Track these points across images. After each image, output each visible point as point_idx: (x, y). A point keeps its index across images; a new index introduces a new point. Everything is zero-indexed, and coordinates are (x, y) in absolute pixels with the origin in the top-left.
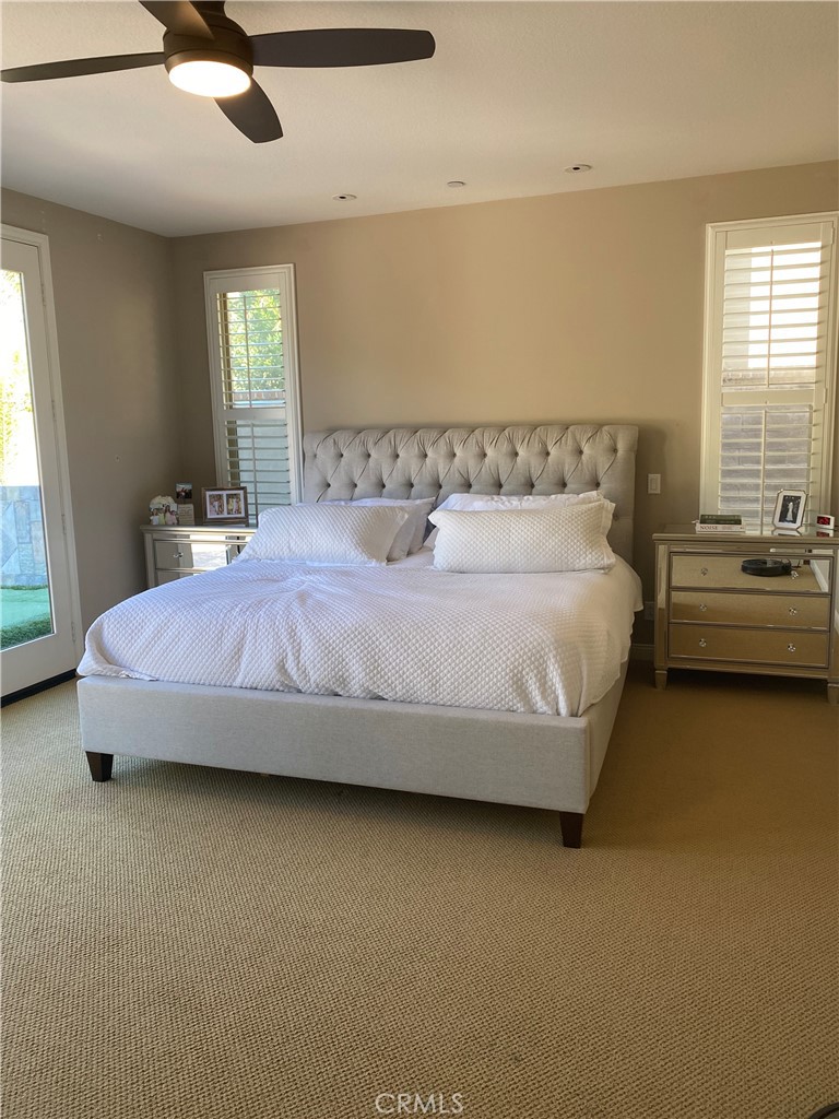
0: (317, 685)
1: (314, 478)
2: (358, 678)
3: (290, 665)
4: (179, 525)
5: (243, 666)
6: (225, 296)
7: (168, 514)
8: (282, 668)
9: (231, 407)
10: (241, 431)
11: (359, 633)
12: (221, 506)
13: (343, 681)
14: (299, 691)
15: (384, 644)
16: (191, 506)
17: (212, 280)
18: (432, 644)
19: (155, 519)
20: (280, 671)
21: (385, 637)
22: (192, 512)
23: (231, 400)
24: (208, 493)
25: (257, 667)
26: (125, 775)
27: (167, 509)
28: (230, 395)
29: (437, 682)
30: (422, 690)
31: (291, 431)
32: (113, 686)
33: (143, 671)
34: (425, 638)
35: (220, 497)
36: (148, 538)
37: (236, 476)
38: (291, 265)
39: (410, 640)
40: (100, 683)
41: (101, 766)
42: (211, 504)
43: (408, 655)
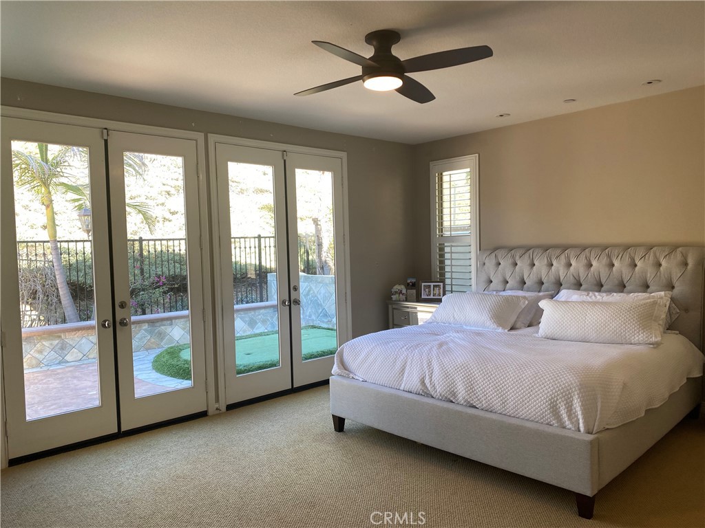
0: (441, 395)
1: (483, 278)
2: (462, 394)
3: (427, 381)
4: (406, 301)
5: (404, 379)
6: (441, 174)
7: (401, 295)
8: (423, 382)
9: (442, 236)
10: (447, 250)
11: (464, 367)
12: (430, 292)
13: (454, 394)
14: (433, 397)
15: (477, 375)
16: (414, 291)
17: (434, 166)
18: (504, 378)
19: (394, 297)
20: (421, 384)
21: (478, 371)
22: (415, 295)
23: (442, 232)
24: (423, 284)
25: (411, 381)
26: (350, 431)
27: (401, 292)
28: (442, 229)
29: (505, 401)
30: (497, 405)
31: (474, 249)
32: (345, 381)
33: (360, 376)
34: (501, 375)
35: (430, 286)
36: (390, 306)
37: (442, 275)
38: (477, 155)
39: (492, 375)
40: (339, 379)
41: (339, 423)
42: (424, 290)
43: (490, 383)
